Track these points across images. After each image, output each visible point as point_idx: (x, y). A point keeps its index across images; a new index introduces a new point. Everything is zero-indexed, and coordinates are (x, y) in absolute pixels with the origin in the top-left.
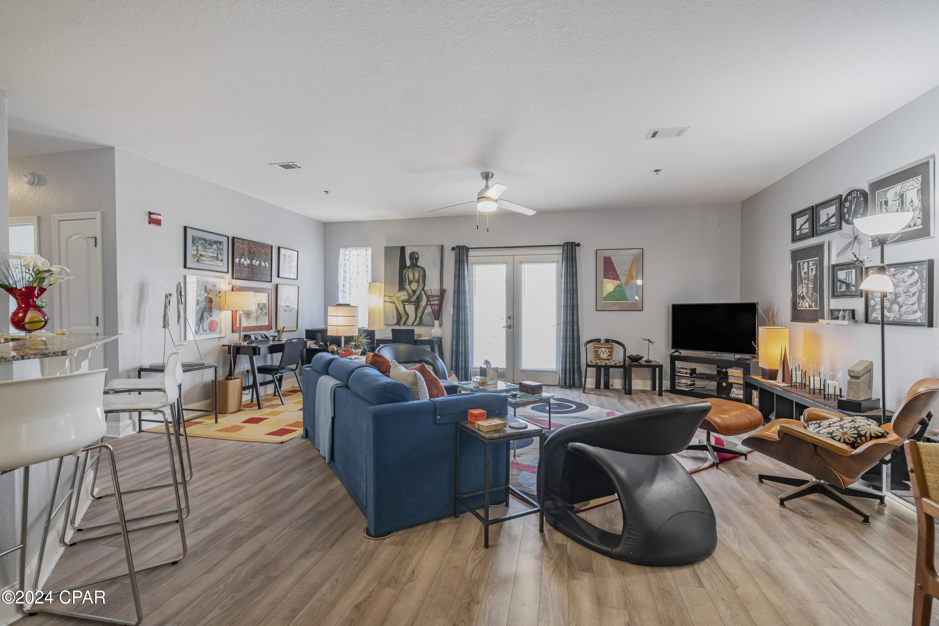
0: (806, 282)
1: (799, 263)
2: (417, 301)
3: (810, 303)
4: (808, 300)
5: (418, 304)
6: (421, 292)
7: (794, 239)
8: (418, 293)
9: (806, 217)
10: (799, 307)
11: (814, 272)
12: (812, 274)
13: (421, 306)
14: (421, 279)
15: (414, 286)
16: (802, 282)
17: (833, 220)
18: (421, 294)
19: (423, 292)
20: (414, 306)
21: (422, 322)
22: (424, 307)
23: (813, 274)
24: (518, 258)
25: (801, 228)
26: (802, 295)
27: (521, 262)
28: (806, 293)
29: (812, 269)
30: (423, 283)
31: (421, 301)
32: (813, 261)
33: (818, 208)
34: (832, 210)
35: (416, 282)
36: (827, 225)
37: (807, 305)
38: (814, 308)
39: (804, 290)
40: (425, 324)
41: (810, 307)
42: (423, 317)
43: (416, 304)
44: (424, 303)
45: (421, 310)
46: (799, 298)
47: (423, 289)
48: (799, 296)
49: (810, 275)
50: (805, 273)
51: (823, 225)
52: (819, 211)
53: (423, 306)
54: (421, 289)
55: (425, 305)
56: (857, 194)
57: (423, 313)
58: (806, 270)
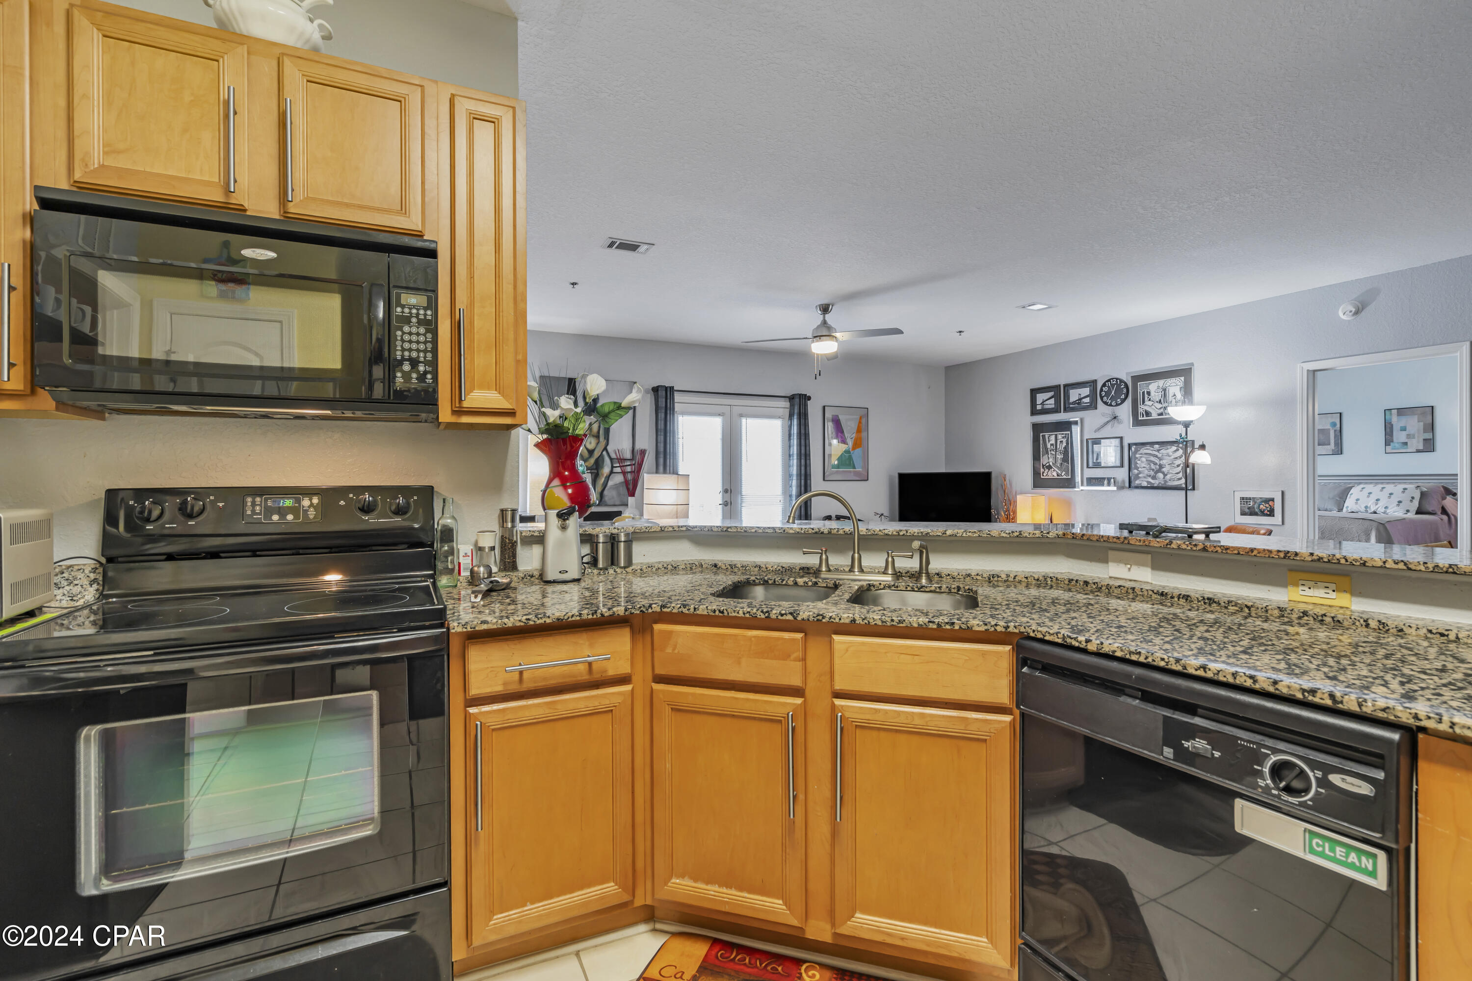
0: (1054, 453)
1: (1044, 437)
2: (595, 467)
3: (1059, 472)
4: (1056, 469)
5: (598, 472)
6: (602, 452)
7: (1034, 412)
8: (596, 454)
9: (1052, 394)
10: (1043, 476)
11: (1064, 444)
12: (1061, 447)
13: (603, 475)
14: (601, 432)
15: (590, 443)
16: (1047, 453)
17: (1087, 400)
18: (601, 456)
19: (605, 453)
20: (590, 474)
21: (603, 500)
22: (606, 477)
23: (1063, 446)
24: (736, 410)
25: (1043, 402)
26: (1048, 464)
27: (741, 416)
28: (1053, 463)
29: (1061, 442)
30: (605, 438)
31: (602, 467)
32: (1063, 434)
33: (1066, 388)
34: (1086, 391)
35: (593, 436)
36: (1079, 404)
37: (1055, 474)
38: (1065, 477)
39: (1051, 460)
40: (609, 502)
41: (1058, 475)
42: (606, 492)
43: (593, 471)
44: (606, 470)
45: (602, 480)
46: (1043, 468)
47: (605, 449)
48: (1043, 466)
49: (1058, 447)
50: (1052, 445)
51: (1074, 403)
52: (1068, 390)
53: (605, 475)
54: (602, 449)
55: (609, 474)
56: (1116, 381)
57: (605, 485)
58: (1053, 442)
